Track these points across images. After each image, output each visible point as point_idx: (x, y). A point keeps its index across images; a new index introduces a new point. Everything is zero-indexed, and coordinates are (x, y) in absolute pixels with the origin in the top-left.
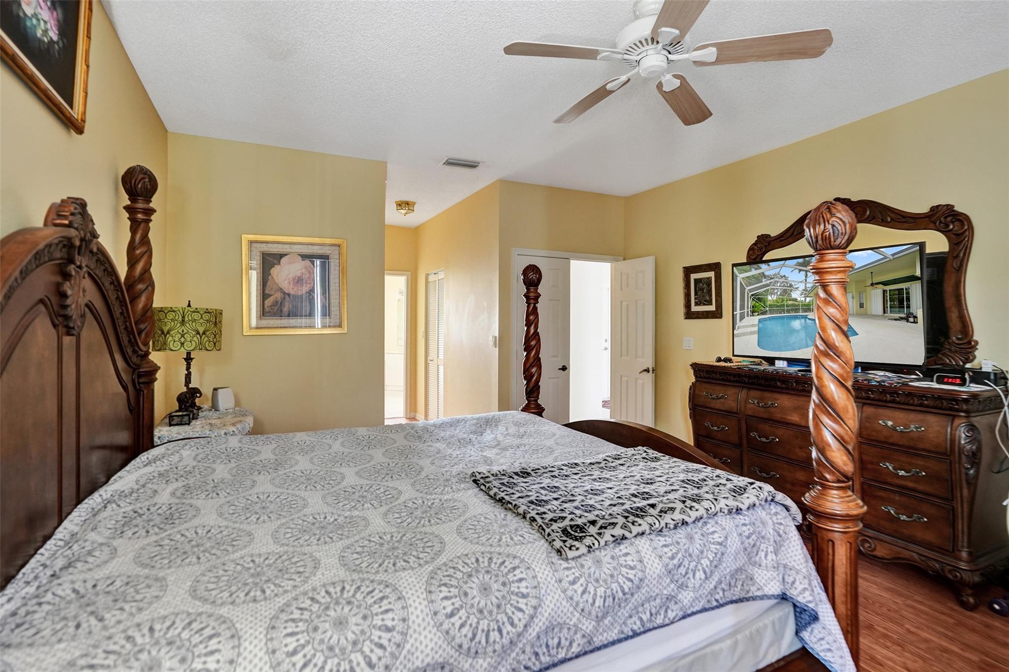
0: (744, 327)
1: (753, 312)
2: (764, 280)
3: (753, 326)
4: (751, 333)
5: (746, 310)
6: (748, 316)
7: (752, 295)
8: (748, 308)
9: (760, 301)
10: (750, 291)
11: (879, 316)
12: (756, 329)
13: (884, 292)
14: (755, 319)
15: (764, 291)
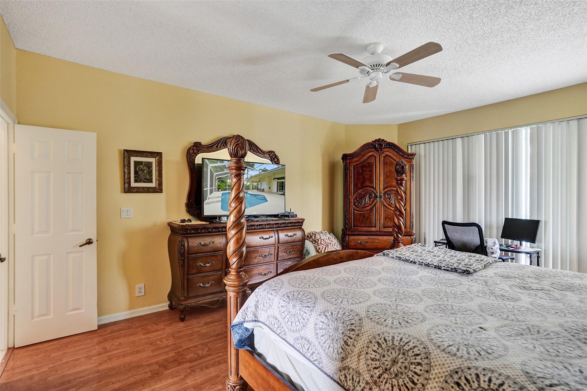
0: (212, 198)
1: (219, 189)
2: (225, 170)
3: (218, 197)
4: (217, 202)
5: (214, 188)
6: (215, 191)
7: (218, 178)
8: (215, 187)
9: (223, 183)
10: (217, 175)
11: (275, 193)
12: (220, 199)
13: (278, 182)
14: (220, 193)
15: (225, 177)
